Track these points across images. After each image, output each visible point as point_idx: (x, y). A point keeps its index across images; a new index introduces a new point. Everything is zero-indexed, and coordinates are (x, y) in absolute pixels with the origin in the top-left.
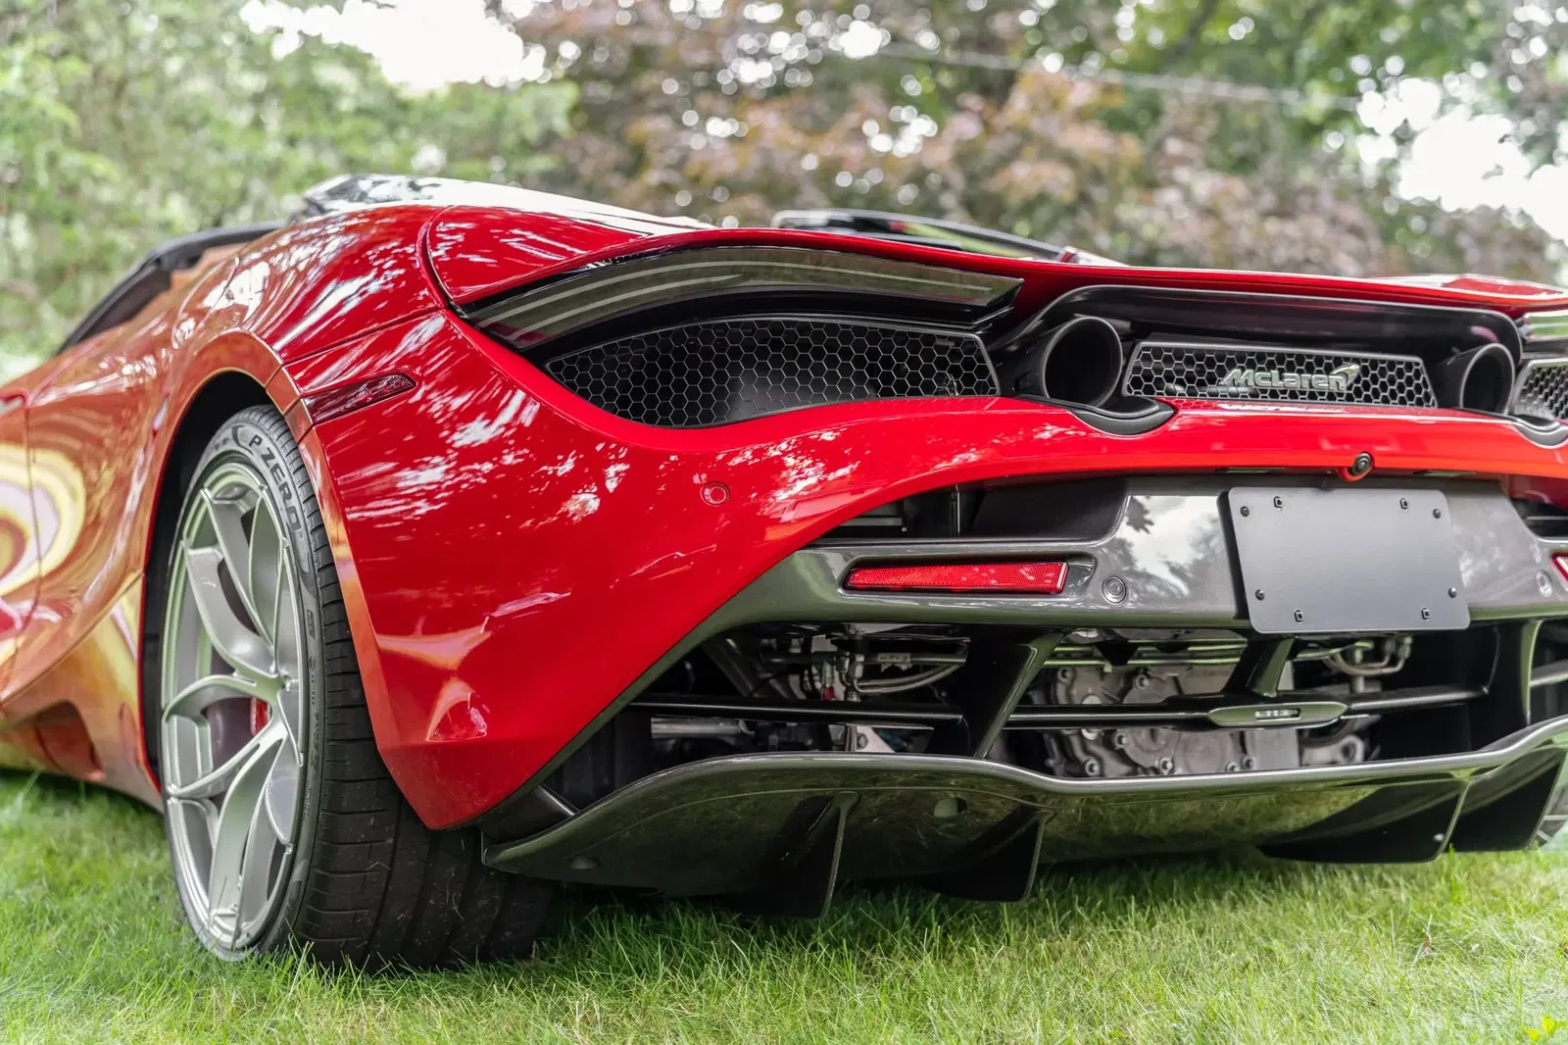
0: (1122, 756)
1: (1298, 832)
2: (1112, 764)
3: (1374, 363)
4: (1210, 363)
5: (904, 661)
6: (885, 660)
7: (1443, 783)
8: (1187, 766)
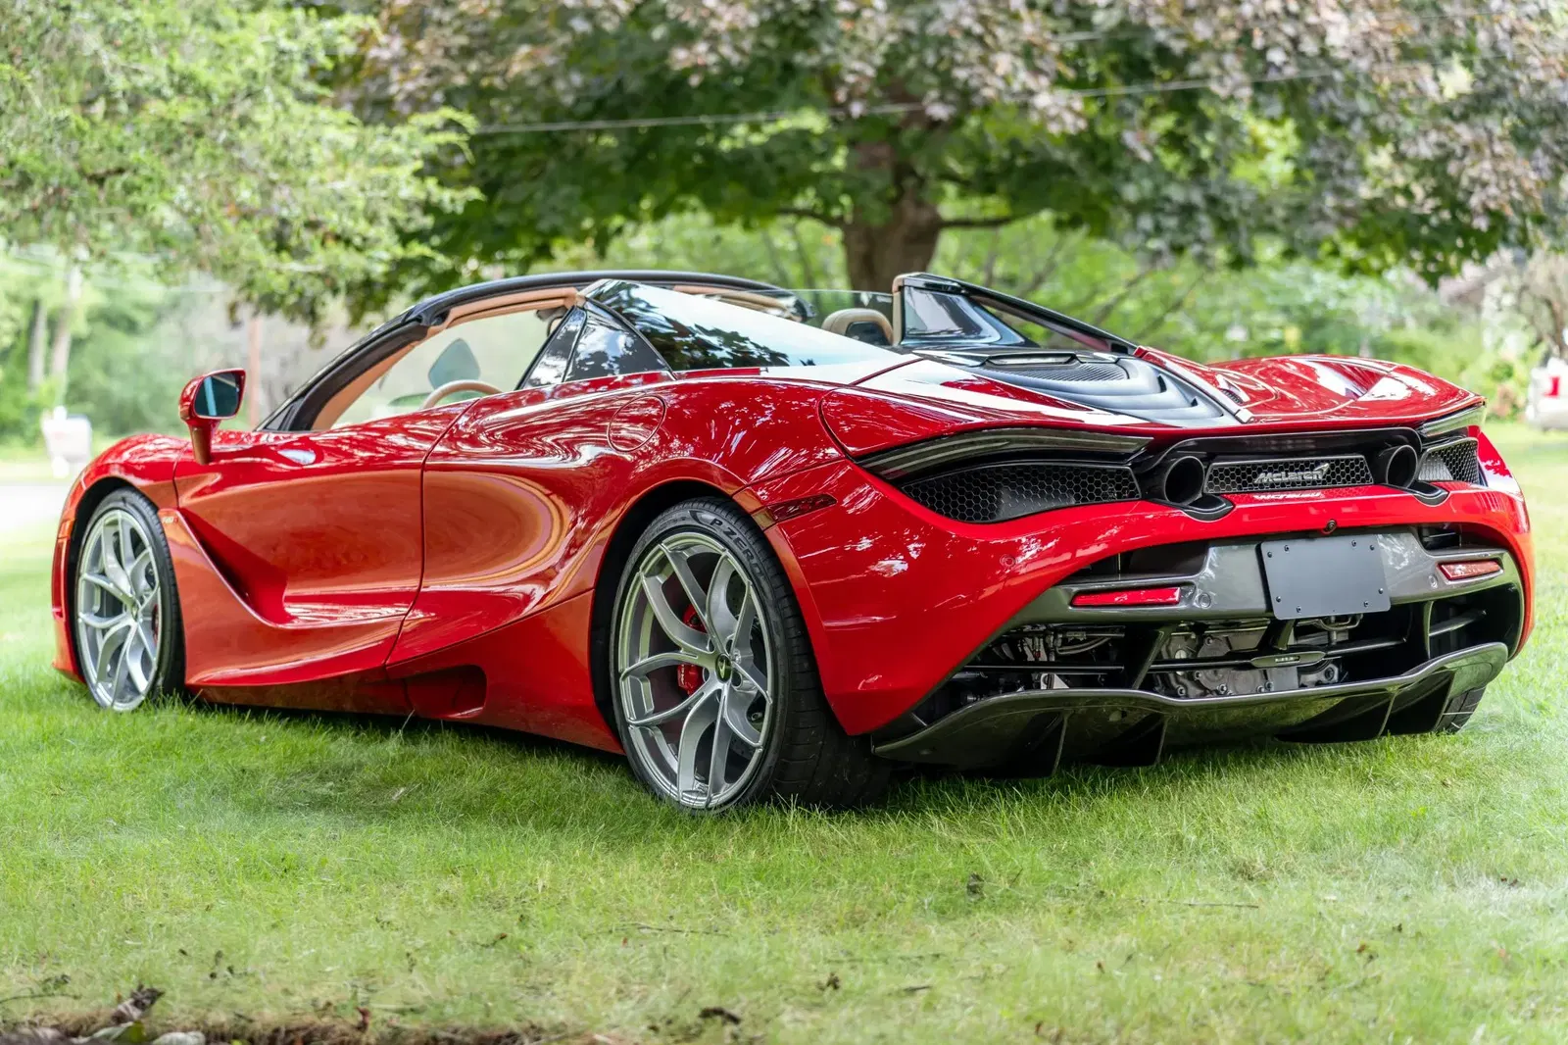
0: (1198, 684)
1: (1299, 725)
2: (1193, 690)
3: (1337, 461)
4: (1249, 471)
5: (1081, 636)
6: (1071, 635)
7: (1382, 694)
8: (1235, 689)
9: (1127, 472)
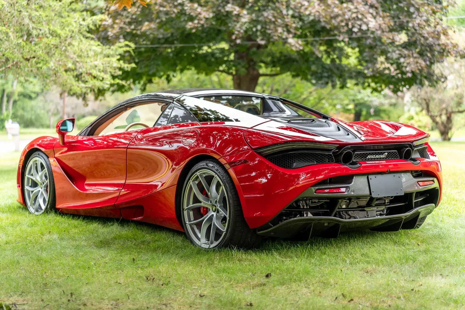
0: (349, 215)
1: (376, 227)
2: (347, 217)
3: (390, 152)
4: (365, 155)
5: (316, 201)
6: (314, 201)
7: (401, 218)
8: (359, 217)
9: (331, 155)
